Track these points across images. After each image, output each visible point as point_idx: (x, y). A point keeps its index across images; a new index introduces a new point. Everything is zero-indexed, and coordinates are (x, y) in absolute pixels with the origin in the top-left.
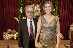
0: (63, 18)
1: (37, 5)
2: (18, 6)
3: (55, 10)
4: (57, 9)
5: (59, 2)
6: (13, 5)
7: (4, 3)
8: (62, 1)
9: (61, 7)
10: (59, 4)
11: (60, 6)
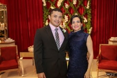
0: (98, 30)
1: (65, 16)
2: (44, 19)
3: (87, 21)
4: (89, 19)
5: (92, 11)
6: (38, 17)
7: (28, 16)
8: (96, 10)
9: (96, 17)
10: (92, 14)
11: (94, 15)
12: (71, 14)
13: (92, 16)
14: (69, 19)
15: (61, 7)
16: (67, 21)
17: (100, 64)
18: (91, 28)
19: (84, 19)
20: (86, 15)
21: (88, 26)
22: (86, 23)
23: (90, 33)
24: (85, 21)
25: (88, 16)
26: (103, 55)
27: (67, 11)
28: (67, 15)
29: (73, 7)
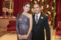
12: (45, 5)
13: (57, 6)
14: (43, 8)
15: (40, 1)
16: (43, 9)
17: (57, 32)
18: (56, 13)
19: (52, 8)
20: (53, 6)
21: (54, 12)
22: (53, 10)
23: (55, 15)
24: (52, 9)
25: (54, 6)
26: (60, 28)
27: (43, 4)
28: (43, 6)
29: (46, 2)
